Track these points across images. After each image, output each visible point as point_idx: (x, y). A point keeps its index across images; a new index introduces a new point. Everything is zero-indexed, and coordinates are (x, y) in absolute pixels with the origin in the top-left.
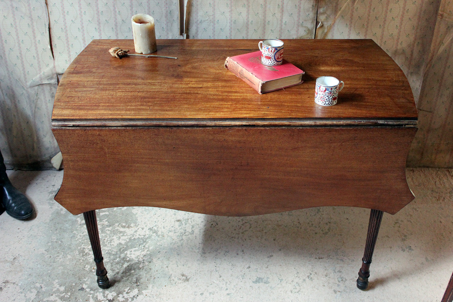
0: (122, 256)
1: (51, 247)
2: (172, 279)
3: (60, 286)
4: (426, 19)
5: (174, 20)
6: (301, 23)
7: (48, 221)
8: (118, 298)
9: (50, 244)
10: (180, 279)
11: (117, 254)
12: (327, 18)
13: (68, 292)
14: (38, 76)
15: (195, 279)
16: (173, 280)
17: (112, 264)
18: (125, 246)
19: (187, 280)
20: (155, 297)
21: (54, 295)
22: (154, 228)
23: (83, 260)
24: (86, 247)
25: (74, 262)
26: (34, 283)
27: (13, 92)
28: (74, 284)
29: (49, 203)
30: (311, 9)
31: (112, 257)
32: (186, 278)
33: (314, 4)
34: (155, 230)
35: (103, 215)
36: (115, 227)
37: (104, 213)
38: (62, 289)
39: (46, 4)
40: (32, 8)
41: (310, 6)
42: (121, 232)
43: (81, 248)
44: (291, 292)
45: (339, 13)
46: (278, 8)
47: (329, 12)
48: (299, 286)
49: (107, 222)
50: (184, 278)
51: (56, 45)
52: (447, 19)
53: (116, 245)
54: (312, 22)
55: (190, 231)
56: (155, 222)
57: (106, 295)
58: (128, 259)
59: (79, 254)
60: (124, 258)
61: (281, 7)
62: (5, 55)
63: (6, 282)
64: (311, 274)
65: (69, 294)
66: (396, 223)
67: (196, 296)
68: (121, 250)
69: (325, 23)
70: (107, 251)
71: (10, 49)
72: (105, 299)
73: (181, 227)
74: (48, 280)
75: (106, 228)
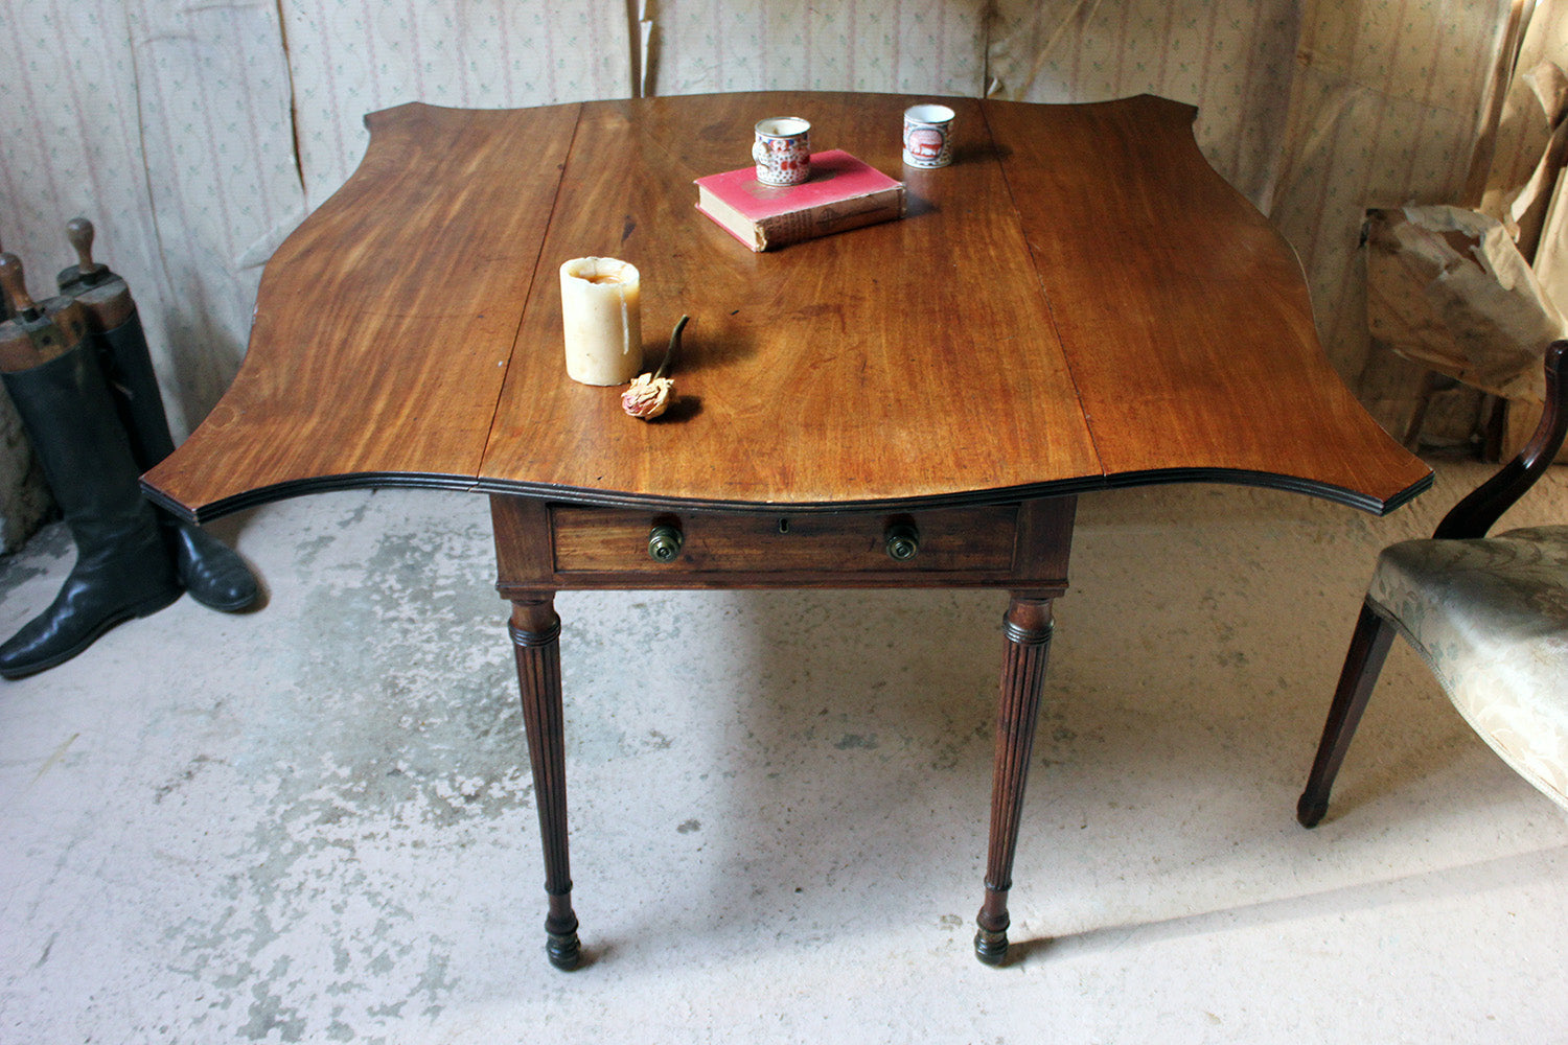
0: (496, 692)
1: (309, 677)
2: (625, 743)
3: (340, 766)
4: (1268, 67)
5: (615, 82)
6: (947, 82)
7: (298, 614)
8: (490, 792)
9: (306, 669)
10: (647, 743)
11: (480, 688)
12: (1013, 69)
13: (360, 778)
14: (264, 238)
15: (684, 742)
16: (629, 746)
17: (469, 711)
18: (502, 670)
19: (666, 744)
20: (584, 787)
21: (325, 788)
22: (575, 624)
23: (395, 706)
24: (399, 674)
25: (372, 710)
26: (271, 760)
27: (199, 282)
28: (374, 762)
29: (299, 571)
30: (970, 46)
31: (469, 696)
32: (664, 739)
33: (979, 32)
34: (578, 630)
35: (441, 598)
36: (473, 626)
37: (443, 593)
38: (345, 772)
39: (285, 46)
40: (248, 58)
41: (969, 37)
42: (489, 637)
43: (387, 678)
44: (935, 766)
45: (1044, 54)
46: (886, 43)
47: (1017, 53)
48: (954, 752)
49: (452, 615)
50: (658, 740)
51: (309, 154)
52: (1321, 67)
53: (477, 667)
54: (975, 80)
55: (670, 628)
56: (579, 610)
57: (457, 785)
58: (510, 700)
59: (385, 690)
60: (499, 699)
61: (892, 42)
62: (177, 184)
63: (202, 759)
64: (984, 724)
65: (364, 784)
66: (1206, 599)
67: (689, 780)
68: (493, 679)
69: (1008, 83)
70: (455, 683)
71: (191, 168)
72: (456, 793)
73: (645, 621)
74: (307, 754)
75: (450, 627)
